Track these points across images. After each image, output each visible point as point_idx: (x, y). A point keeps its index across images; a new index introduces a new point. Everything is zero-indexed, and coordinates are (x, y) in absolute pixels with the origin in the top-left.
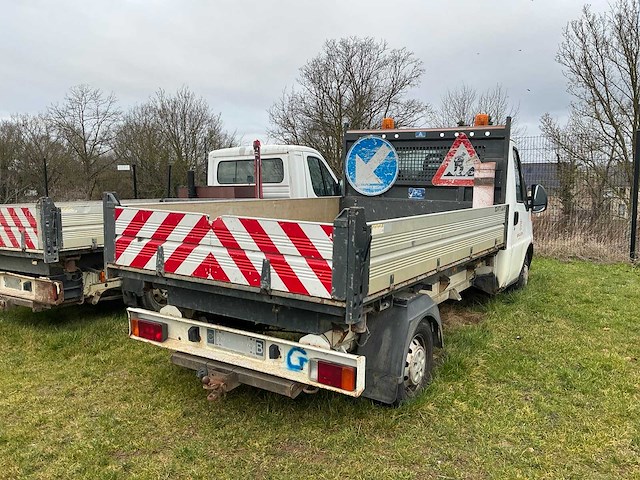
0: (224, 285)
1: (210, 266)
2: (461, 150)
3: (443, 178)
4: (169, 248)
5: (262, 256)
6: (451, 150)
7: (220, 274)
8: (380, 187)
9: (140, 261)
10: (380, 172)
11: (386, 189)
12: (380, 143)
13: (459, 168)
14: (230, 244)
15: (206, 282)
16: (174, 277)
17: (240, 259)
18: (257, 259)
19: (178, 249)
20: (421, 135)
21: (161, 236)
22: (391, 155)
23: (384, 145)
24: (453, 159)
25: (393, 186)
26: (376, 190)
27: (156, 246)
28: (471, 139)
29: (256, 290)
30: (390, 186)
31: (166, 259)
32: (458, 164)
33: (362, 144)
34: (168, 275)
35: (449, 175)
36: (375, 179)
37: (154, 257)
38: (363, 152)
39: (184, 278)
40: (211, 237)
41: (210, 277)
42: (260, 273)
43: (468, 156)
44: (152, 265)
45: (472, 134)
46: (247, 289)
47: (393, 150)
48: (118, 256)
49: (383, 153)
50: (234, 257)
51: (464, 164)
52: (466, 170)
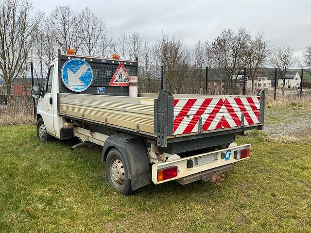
0: (228, 129)
1: (223, 122)
2: (121, 70)
3: (114, 82)
4: (204, 117)
5: (241, 113)
6: (117, 69)
7: (227, 125)
8: (83, 87)
9: (189, 128)
10: (82, 79)
11: (86, 88)
12: (82, 63)
13: (120, 78)
14: (230, 110)
15: (221, 130)
16: (207, 132)
17: (234, 116)
18: (239, 114)
19: (209, 117)
20: (104, 61)
21: (200, 112)
22: (89, 70)
23: (85, 64)
24: (118, 74)
25: (91, 86)
26: (81, 89)
27: (198, 118)
28: (125, 65)
29: (239, 127)
30: (88, 86)
31: (203, 124)
32: (120, 76)
33: (72, 63)
34: (204, 132)
35: (117, 81)
36: (80, 83)
37: (197, 125)
38: (73, 67)
39: (212, 131)
40: (223, 108)
41: (223, 127)
42: (240, 120)
43: (123, 73)
44: (196, 129)
45: (125, 63)
46: (236, 128)
47: (90, 67)
48: (175, 129)
49: (84, 69)
50: (232, 115)
51: (122, 76)
52: (123, 79)
